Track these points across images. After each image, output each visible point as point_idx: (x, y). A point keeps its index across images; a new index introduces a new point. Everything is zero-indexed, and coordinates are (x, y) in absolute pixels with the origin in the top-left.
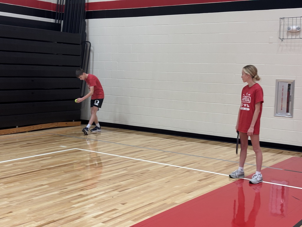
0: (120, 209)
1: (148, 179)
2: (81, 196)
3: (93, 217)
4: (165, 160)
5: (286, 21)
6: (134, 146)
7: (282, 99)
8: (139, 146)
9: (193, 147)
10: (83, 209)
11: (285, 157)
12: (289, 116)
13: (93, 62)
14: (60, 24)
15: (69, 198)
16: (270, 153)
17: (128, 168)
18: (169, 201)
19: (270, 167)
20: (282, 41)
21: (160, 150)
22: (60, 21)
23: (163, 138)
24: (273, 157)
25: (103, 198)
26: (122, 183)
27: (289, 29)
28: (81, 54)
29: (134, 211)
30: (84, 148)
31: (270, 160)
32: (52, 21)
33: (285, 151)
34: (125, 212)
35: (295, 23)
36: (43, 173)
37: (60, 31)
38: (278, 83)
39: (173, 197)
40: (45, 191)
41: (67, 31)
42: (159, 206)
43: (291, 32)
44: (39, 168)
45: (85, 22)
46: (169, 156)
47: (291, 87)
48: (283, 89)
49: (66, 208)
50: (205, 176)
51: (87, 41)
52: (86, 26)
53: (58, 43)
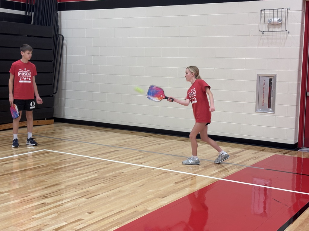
0: (85, 219)
1: (120, 183)
2: (44, 204)
3: (53, 230)
4: (141, 161)
5: (268, 13)
6: (109, 146)
7: (264, 94)
8: (115, 146)
9: (171, 145)
10: (43, 220)
11: (268, 154)
12: (271, 111)
13: (66, 56)
14: (31, 16)
15: (30, 208)
16: (252, 151)
17: (100, 171)
18: (140, 208)
19: (251, 166)
20: (263, 34)
21: (136, 150)
22: (30, 13)
23: (142, 135)
24: (254, 155)
25: (69, 206)
26: (91, 188)
27: (270, 21)
28: (53, 48)
29: (102, 221)
30: (54, 149)
31: (251, 158)
32: (22, 13)
33: (267, 148)
34: (91, 222)
35: (276, 15)
36: (4, 179)
37: (31, 24)
38: (260, 77)
39: (145, 203)
40: (4, 200)
41: (38, 24)
42: (129, 215)
43: (272, 24)
44: (2, 173)
45: (58, 14)
46: (145, 157)
47: (273, 82)
48: (264, 84)
49: (25, 219)
50: (182, 178)
51: (59, 34)
52: (59, 19)
53: (28, 36)
